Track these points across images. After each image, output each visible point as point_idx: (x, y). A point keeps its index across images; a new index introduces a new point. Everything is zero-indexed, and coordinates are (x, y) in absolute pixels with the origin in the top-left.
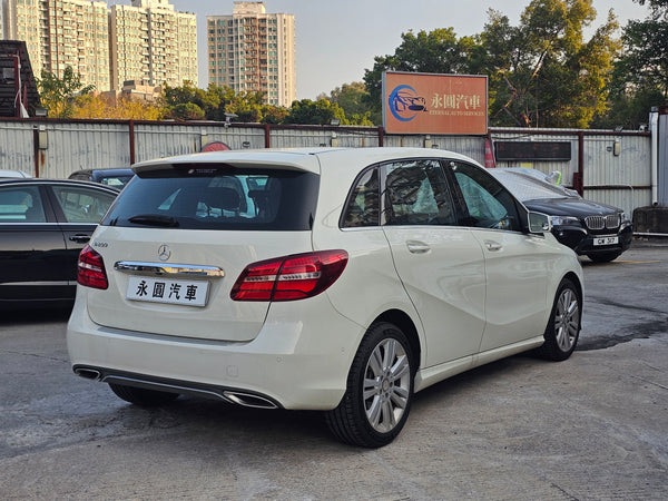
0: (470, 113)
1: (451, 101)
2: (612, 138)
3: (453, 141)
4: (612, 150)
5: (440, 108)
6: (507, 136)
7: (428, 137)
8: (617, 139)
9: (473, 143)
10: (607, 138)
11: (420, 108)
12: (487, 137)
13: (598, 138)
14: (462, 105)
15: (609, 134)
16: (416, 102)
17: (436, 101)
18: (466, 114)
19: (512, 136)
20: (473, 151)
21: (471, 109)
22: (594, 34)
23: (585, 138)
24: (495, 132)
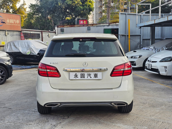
0: (17, 25)
1: (12, 21)
2: (48, 33)
3: (12, 32)
4: (48, 36)
5: (9, 23)
6: (25, 31)
7: (6, 31)
8: (49, 33)
9: (17, 33)
10: (47, 33)
11: (4, 23)
12: (21, 31)
13: (45, 33)
14: (15, 22)
15: (47, 32)
16: (3, 21)
17: (8, 21)
18: (16, 25)
19: (27, 31)
20: (18, 35)
21: (17, 24)
22: (20, 6)
23: (43, 33)
24: (23, 30)
